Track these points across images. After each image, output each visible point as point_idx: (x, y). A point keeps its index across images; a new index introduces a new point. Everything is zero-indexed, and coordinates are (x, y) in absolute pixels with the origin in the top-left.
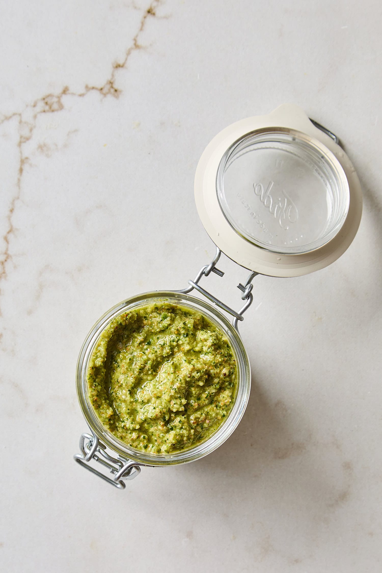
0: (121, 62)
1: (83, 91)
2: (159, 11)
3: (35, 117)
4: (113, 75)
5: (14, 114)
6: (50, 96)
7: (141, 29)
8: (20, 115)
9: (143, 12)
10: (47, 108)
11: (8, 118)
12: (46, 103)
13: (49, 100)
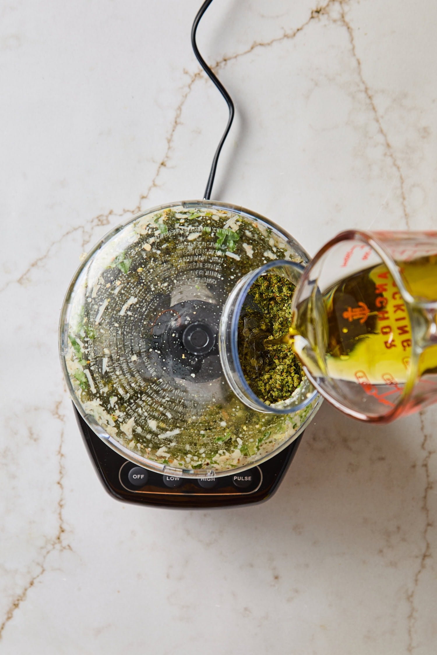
0: (145, 195)
1: (121, 212)
2: (169, 164)
3: (92, 228)
4: (140, 203)
5: (80, 227)
6: (101, 216)
7: (157, 175)
8: (83, 227)
9: (158, 164)
10: (100, 223)
11: (75, 229)
12: (99, 220)
13: (101, 218)
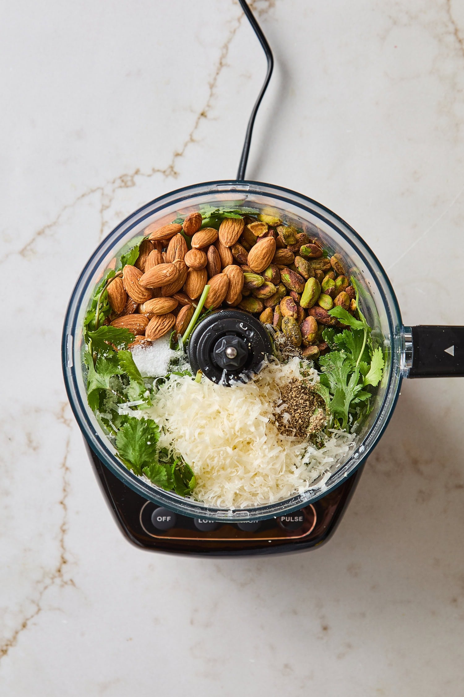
0: (180, 151)
1: (150, 172)
2: (210, 114)
3: (114, 191)
4: (173, 162)
5: (98, 188)
6: (126, 175)
7: (196, 127)
8: (102, 189)
9: (198, 114)
10: (123, 184)
11: (93, 191)
12: (123, 181)
13: (125, 179)
